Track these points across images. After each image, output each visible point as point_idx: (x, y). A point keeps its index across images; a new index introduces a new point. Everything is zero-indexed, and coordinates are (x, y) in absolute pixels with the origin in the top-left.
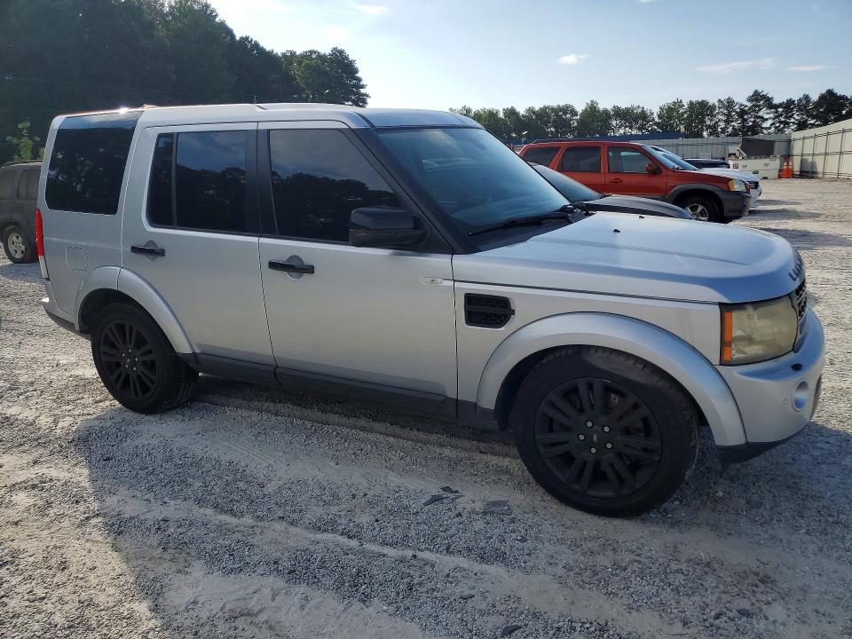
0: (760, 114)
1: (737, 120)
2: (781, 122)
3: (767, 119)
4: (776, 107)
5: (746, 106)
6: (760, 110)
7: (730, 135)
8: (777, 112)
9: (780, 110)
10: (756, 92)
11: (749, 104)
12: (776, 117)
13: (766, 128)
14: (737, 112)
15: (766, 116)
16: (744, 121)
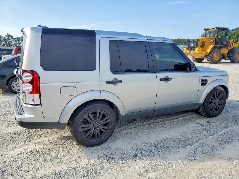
0: (11, 40)
1: (4, 42)
2: (17, 43)
3: (13, 42)
4: (15, 39)
5: (6, 38)
6: (10, 39)
7: (2, 46)
8: (15, 40)
9: (16, 40)
10: (8, 34)
11: (7, 38)
12: (15, 42)
13: (13, 45)
14: (3, 39)
15: (12, 41)
16: (6, 42)
